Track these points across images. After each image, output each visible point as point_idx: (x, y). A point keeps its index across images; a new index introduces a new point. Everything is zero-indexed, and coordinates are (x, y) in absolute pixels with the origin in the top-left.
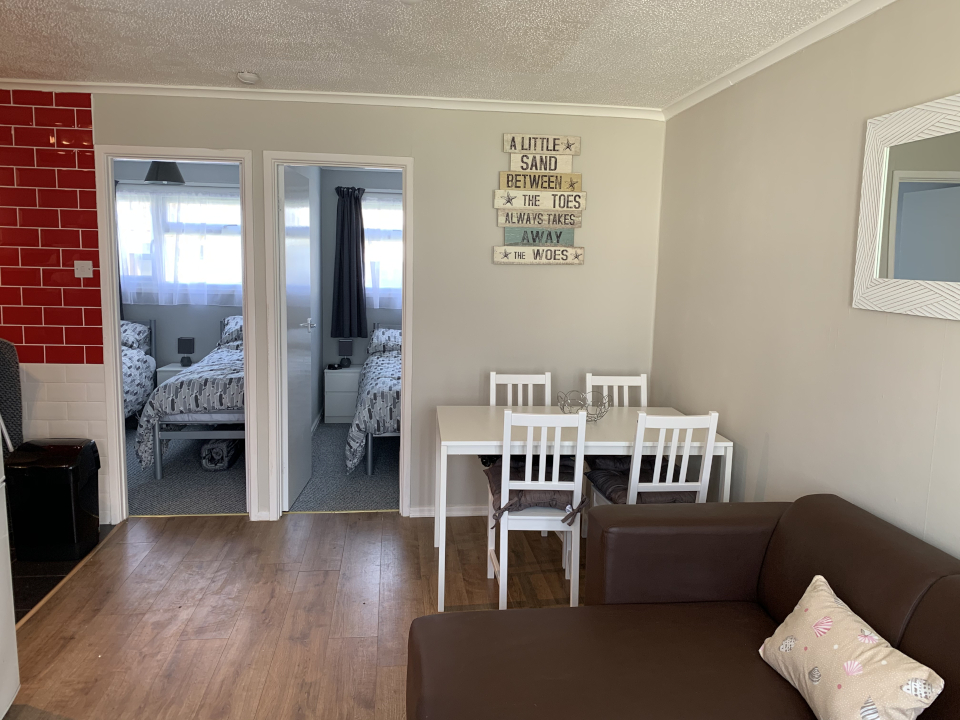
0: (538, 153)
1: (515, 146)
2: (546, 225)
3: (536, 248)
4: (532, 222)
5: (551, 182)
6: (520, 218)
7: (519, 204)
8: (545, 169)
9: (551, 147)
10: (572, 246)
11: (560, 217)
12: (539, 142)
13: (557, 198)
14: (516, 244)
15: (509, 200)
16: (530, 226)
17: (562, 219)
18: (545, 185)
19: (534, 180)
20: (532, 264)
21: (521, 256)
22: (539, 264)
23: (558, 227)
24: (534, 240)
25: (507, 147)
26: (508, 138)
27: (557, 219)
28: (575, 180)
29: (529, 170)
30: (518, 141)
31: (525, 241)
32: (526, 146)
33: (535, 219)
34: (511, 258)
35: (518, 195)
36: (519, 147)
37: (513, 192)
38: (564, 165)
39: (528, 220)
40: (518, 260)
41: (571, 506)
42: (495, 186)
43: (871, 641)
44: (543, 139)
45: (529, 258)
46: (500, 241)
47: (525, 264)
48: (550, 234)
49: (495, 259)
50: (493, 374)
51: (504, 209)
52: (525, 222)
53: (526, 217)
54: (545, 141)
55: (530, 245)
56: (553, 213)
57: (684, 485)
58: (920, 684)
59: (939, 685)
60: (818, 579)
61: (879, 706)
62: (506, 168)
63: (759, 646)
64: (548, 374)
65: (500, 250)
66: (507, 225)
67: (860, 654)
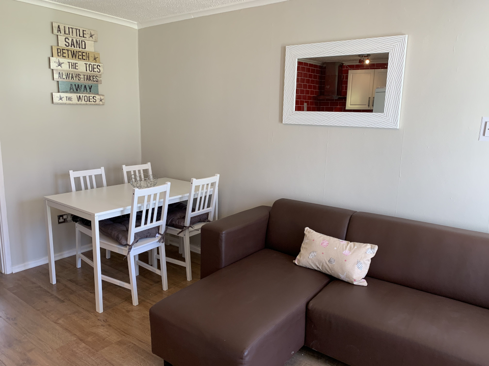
0: (74, 37)
1: (60, 31)
2: (83, 81)
3: (78, 95)
4: (75, 78)
5: (84, 56)
6: (67, 75)
7: (66, 67)
8: (80, 48)
9: (81, 35)
10: (98, 94)
11: (90, 77)
12: (74, 31)
13: (88, 66)
14: (66, 92)
15: (60, 65)
16: (74, 81)
18: (80, 57)
19: (74, 54)
20: (77, 104)
21: (70, 99)
22: (81, 104)
23: (90, 83)
24: (77, 90)
25: (55, 31)
26: (55, 25)
28: (97, 56)
29: (70, 47)
30: (62, 28)
31: (72, 90)
32: (67, 32)
33: (76, 77)
34: (64, 100)
35: (65, 61)
36: (63, 32)
37: (62, 60)
38: (90, 47)
39: (72, 77)
40: (68, 102)
41: (159, 233)
42: (50, 55)
43: (345, 242)
44: (77, 29)
45: (75, 100)
46: (56, 90)
47: (73, 104)
48: (85, 86)
49: (54, 101)
50: (71, 172)
51: (57, 70)
52: (70, 78)
53: (71, 75)
54: (78, 30)
55: (75, 93)
56: (86, 74)
57: (206, 210)
58: (370, 250)
59: (376, 248)
60: (307, 229)
61: (362, 262)
62: (56, 44)
63: (294, 261)
64: (103, 168)
65: (56, 96)
66: (60, 80)
67: (346, 247)
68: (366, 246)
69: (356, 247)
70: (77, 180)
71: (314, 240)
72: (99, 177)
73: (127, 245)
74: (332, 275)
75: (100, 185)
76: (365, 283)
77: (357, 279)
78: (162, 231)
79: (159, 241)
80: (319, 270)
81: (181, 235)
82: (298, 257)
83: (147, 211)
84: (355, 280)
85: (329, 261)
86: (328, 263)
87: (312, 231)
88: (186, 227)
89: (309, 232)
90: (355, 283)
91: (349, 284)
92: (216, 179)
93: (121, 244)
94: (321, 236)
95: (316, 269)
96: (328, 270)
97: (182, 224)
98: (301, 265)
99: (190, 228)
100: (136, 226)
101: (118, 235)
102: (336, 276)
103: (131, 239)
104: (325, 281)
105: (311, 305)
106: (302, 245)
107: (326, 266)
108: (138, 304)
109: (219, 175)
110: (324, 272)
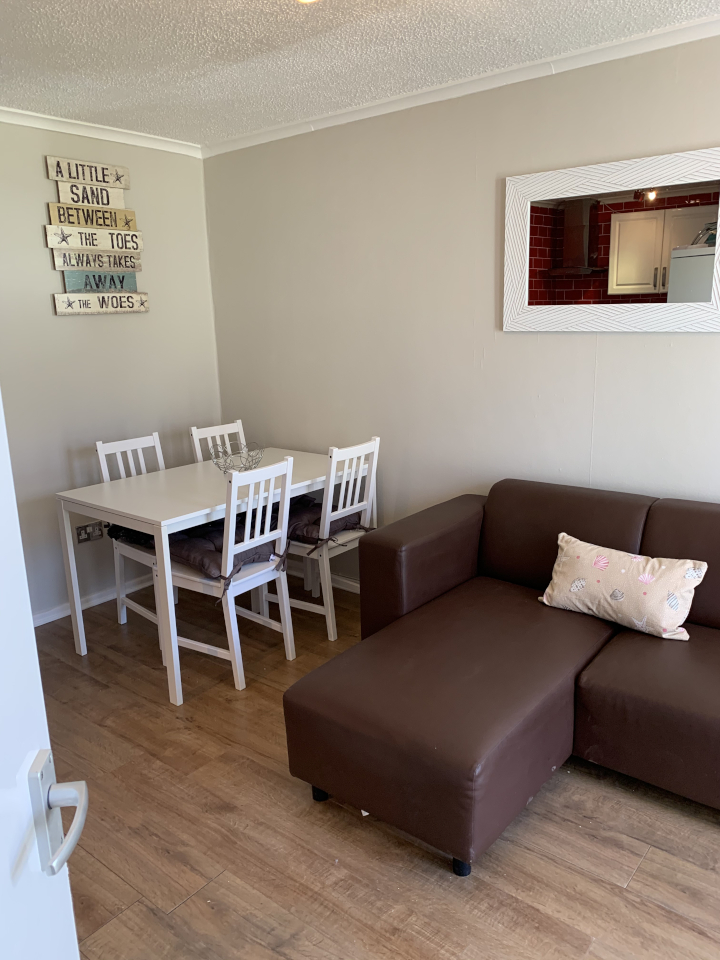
0: (87, 183)
1: (61, 172)
2: (107, 269)
3: (101, 295)
4: (92, 264)
5: (106, 219)
6: (79, 258)
7: (75, 242)
8: (98, 203)
9: (100, 178)
10: (135, 292)
11: (120, 260)
12: (87, 170)
13: (115, 237)
14: (79, 291)
15: (64, 239)
16: (91, 269)
17: (123, 261)
18: (101, 221)
19: (88, 215)
20: (99, 314)
21: (86, 304)
22: (106, 313)
23: (120, 270)
24: (98, 286)
25: (53, 173)
26: (52, 162)
27: (118, 262)
28: (129, 218)
29: (80, 203)
30: (64, 166)
31: (88, 287)
32: (74, 174)
33: (95, 261)
34: (76, 308)
35: (73, 231)
36: (66, 174)
37: (67, 229)
38: (117, 201)
39: (88, 262)
40: (84, 310)
41: (275, 554)
42: (45, 221)
43: (641, 559)
44: (91, 167)
45: (95, 307)
46: (61, 289)
47: (92, 314)
48: (112, 279)
49: (58, 310)
50: (99, 444)
51: (60, 249)
52: (85, 264)
53: (85, 259)
54: (93, 169)
55: (94, 291)
56: (113, 255)
57: (357, 507)
58: (692, 571)
59: (704, 566)
60: (563, 536)
61: (677, 594)
62: (55, 199)
63: (540, 598)
64: (156, 435)
65: (61, 299)
66: (66, 268)
67: (644, 569)
68: (683, 564)
69: (663, 567)
70: (111, 458)
71: (578, 557)
72: (149, 452)
73: (220, 578)
74: (619, 621)
75: (152, 468)
76: (685, 636)
77: (669, 628)
78: (281, 549)
79: (277, 568)
80: (590, 612)
81: (314, 555)
82: (548, 590)
83: (254, 512)
84: (665, 630)
85: (613, 596)
86: (609, 599)
87: (574, 539)
88: (322, 540)
89: (566, 542)
90: (664, 636)
91: (654, 638)
92: (373, 446)
93: (209, 577)
94: (592, 550)
95: (586, 611)
96: (611, 612)
97: (314, 535)
98: (554, 604)
99: (330, 542)
100: (237, 542)
101: (202, 560)
102: (625, 624)
103: (228, 566)
104: (605, 634)
105: (584, 678)
106: (556, 566)
107: (606, 605)
108: (244, 687)
109: (378, 439)
110: (601, 616)
